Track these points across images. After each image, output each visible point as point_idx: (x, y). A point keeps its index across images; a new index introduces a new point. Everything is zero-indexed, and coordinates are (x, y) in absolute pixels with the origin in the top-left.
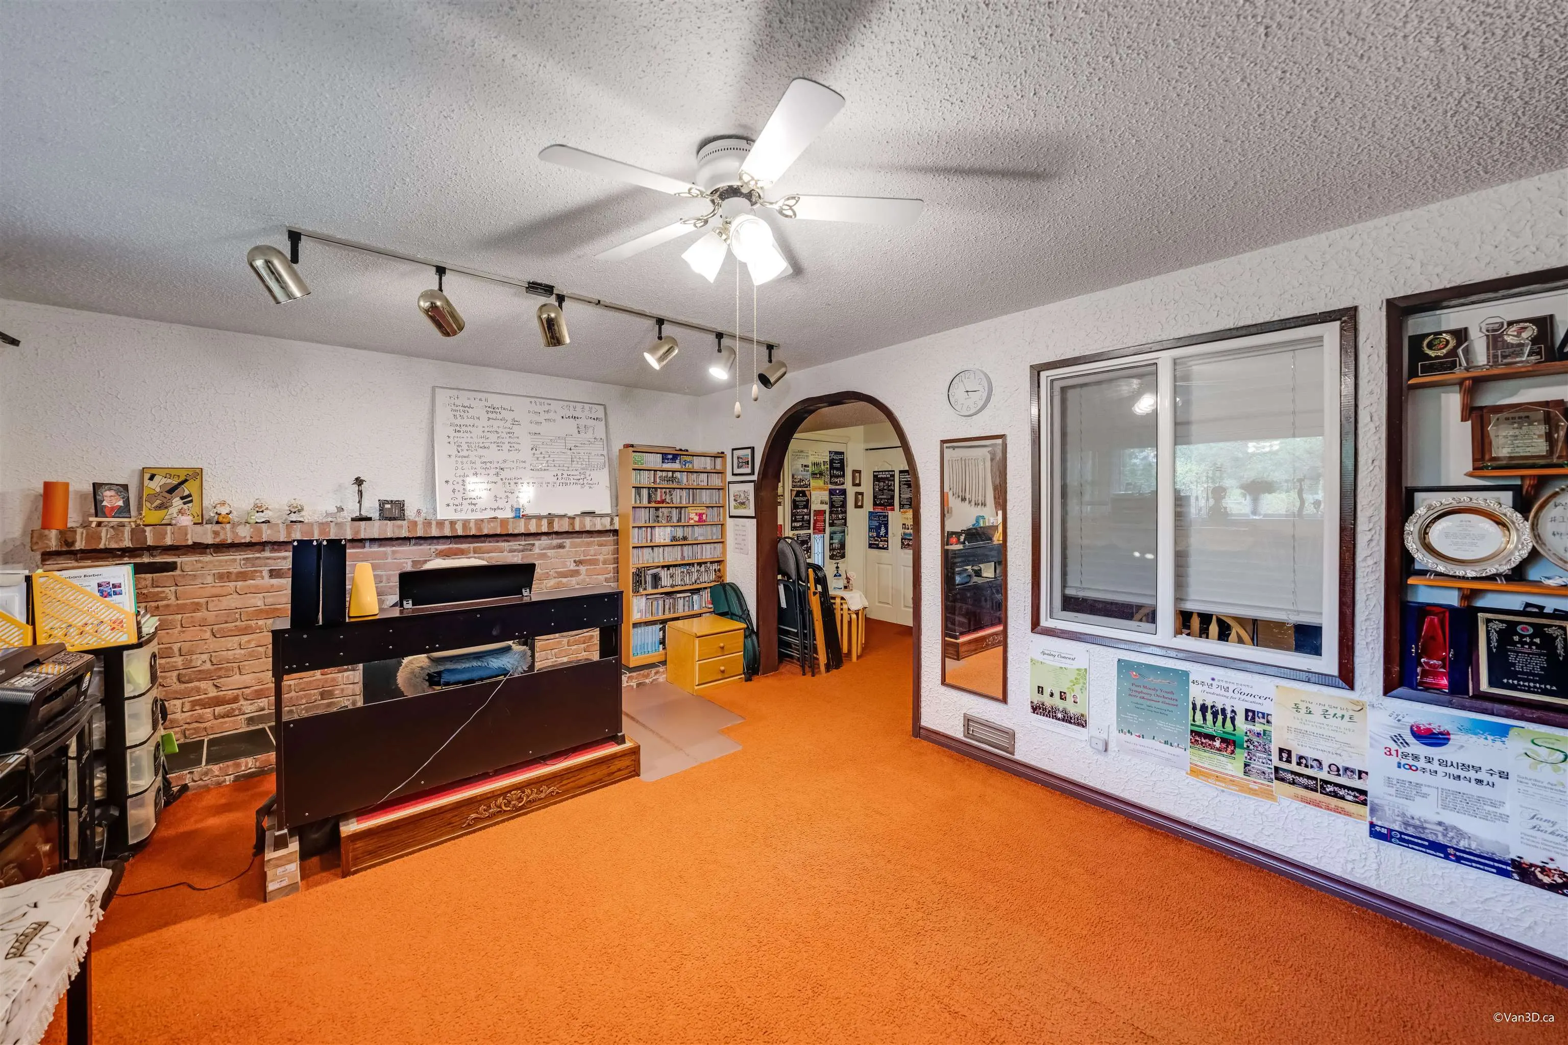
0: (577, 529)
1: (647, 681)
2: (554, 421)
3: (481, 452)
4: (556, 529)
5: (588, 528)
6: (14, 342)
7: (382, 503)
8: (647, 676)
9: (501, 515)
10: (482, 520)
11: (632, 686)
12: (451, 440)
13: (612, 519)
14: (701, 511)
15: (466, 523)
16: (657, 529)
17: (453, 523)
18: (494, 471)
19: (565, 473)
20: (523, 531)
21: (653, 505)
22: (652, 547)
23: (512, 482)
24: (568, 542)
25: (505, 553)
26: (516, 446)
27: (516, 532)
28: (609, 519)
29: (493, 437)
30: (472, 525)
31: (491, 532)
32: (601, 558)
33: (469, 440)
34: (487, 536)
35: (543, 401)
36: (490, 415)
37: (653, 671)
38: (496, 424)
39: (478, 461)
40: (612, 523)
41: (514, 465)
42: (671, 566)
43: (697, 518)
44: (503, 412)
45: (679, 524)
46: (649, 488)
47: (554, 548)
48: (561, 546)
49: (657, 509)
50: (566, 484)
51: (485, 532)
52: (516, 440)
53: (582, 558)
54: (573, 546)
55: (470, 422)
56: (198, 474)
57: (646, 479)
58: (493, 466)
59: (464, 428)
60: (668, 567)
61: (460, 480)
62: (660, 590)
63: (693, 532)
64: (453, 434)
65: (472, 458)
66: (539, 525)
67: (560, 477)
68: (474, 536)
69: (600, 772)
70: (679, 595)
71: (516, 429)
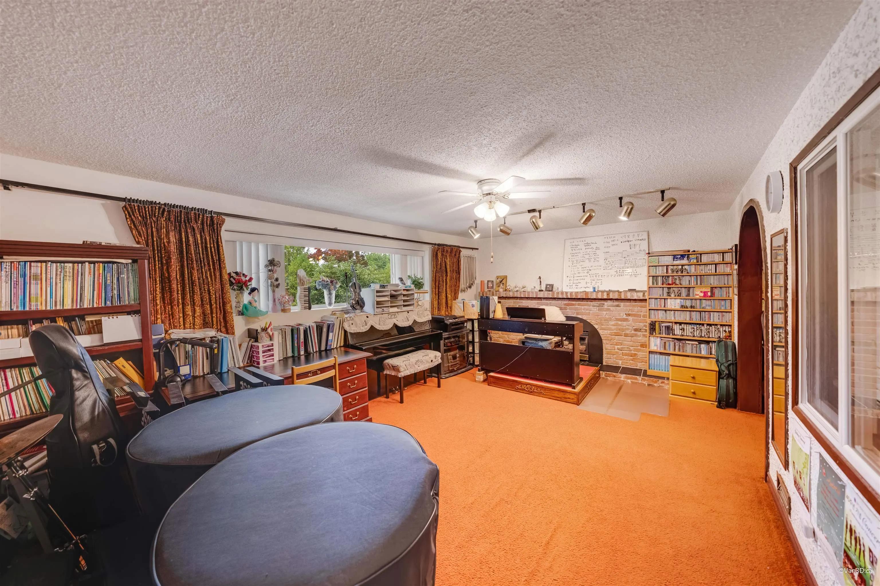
0: (623, 298)
1: (655, 385)
2: (617, 244)
3: (582, 263)
4: (611, 297)
5: (629, 298)
6: (478, 249)
7: (547, 285)
8: (656, 382)
9: (587, 290)
10: (578, 292)
11: (645, 385)
12: (570, 260)
13: (644, 294)
14: (706, 290)
15: (571, 293)
16: (669, 300)
17: (567, 293)
18: (586, 271)
19: (621, 270)
20: (595, 297)
21: (665, 286)
22: (666, 311)
23: (594, 276)
24: (622, 304)
25: (591, 307)
26: (597, 259)
27: (592, 298)
28: (642, 293)
29: (587, 257)
30: (574, 294)
31: (581, 297)
32: (642, 314)
33: (577, 259)
34: (579, 299)
35: (611, 236)
36: (586, 247)
37: (660, 381)
38: (588, 250)
39: (580, 267)
40: (644, 295)
41: (596, 268)
42: (683, 323)
43: (702, 295)
44: (592, 245)
45: (688, 298)
46: (663, 276)
47: (614, 306)
48: (618, 306)
49: (669, 288)
50: (622, 275)
51: (579, 297)
52: (597, 256)
53: (630, 313)
54: (624, 306)
55: (578, 251)
56: (506, 277)
57: (661, 271)
58: (586, 269)
59: (576, 254)
60: (680, 324)
61: (572, 276)
62: (671, 336)
63: (701, 304)
64: (571, 257)
65: (578, 266)
66: (602, 295)
67: (618, 272)
68: (574, 299)
69: (561, 395)
70: (687, 342)
71: (597, 251)
